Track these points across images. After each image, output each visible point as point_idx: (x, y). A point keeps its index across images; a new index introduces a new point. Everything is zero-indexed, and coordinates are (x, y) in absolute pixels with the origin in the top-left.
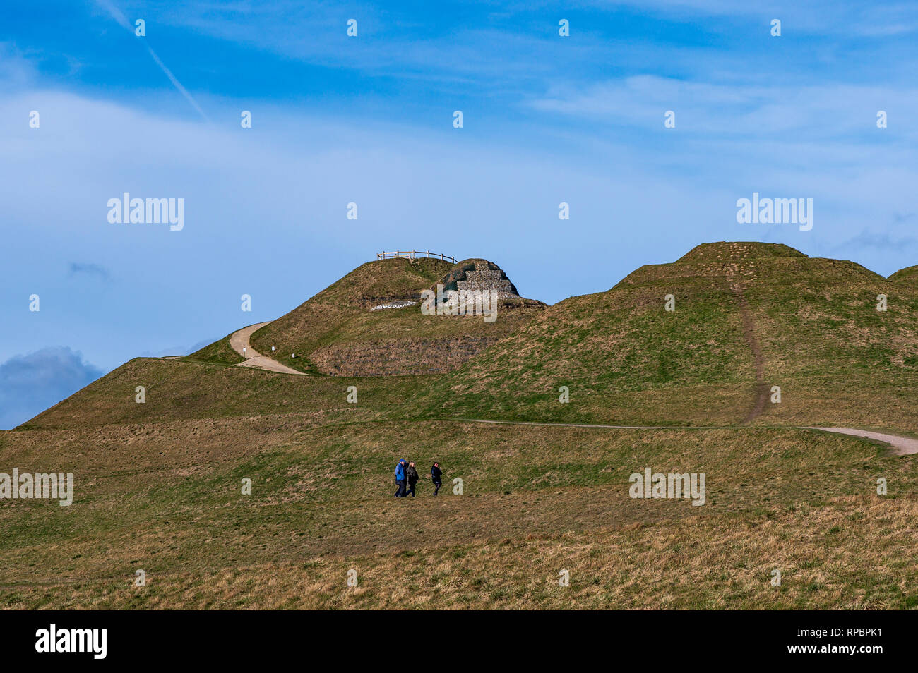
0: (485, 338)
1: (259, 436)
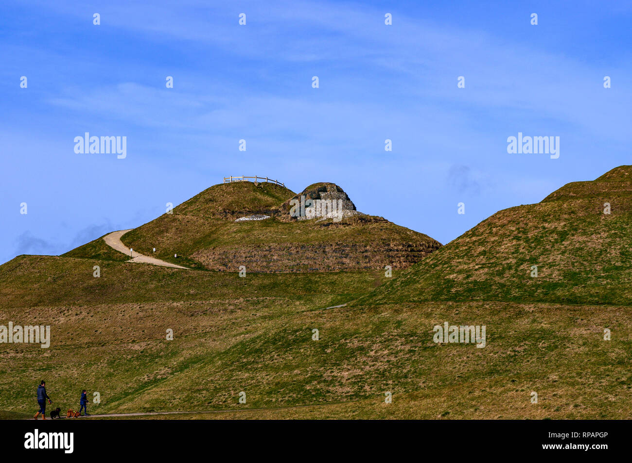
0: (355, 245)
1: (188, 319)
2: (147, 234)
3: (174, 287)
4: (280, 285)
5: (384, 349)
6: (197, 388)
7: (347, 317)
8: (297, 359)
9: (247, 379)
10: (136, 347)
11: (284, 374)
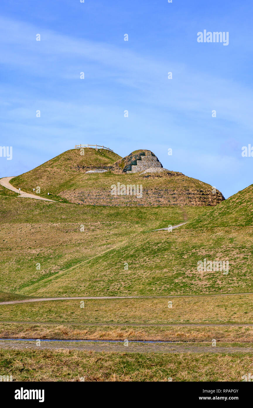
0: (167, 190)
2: (28, 179)
3: (51, 214)
4: (121, 214)
5: (225, 257)
6: (95, 279)
7: (192, 235)
8: (163, 262)
9: (131, 275)
10: (34, 252)
11: (157, 272)
